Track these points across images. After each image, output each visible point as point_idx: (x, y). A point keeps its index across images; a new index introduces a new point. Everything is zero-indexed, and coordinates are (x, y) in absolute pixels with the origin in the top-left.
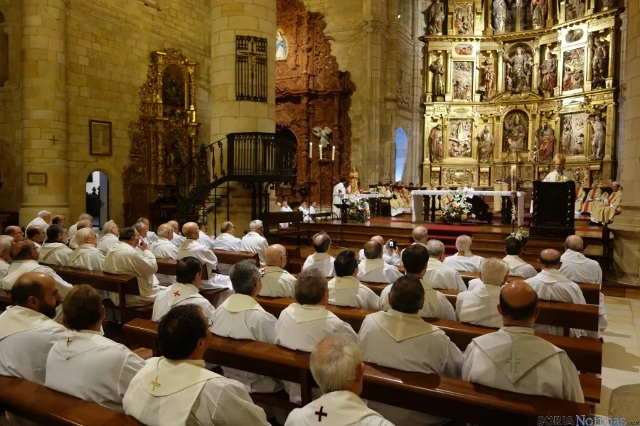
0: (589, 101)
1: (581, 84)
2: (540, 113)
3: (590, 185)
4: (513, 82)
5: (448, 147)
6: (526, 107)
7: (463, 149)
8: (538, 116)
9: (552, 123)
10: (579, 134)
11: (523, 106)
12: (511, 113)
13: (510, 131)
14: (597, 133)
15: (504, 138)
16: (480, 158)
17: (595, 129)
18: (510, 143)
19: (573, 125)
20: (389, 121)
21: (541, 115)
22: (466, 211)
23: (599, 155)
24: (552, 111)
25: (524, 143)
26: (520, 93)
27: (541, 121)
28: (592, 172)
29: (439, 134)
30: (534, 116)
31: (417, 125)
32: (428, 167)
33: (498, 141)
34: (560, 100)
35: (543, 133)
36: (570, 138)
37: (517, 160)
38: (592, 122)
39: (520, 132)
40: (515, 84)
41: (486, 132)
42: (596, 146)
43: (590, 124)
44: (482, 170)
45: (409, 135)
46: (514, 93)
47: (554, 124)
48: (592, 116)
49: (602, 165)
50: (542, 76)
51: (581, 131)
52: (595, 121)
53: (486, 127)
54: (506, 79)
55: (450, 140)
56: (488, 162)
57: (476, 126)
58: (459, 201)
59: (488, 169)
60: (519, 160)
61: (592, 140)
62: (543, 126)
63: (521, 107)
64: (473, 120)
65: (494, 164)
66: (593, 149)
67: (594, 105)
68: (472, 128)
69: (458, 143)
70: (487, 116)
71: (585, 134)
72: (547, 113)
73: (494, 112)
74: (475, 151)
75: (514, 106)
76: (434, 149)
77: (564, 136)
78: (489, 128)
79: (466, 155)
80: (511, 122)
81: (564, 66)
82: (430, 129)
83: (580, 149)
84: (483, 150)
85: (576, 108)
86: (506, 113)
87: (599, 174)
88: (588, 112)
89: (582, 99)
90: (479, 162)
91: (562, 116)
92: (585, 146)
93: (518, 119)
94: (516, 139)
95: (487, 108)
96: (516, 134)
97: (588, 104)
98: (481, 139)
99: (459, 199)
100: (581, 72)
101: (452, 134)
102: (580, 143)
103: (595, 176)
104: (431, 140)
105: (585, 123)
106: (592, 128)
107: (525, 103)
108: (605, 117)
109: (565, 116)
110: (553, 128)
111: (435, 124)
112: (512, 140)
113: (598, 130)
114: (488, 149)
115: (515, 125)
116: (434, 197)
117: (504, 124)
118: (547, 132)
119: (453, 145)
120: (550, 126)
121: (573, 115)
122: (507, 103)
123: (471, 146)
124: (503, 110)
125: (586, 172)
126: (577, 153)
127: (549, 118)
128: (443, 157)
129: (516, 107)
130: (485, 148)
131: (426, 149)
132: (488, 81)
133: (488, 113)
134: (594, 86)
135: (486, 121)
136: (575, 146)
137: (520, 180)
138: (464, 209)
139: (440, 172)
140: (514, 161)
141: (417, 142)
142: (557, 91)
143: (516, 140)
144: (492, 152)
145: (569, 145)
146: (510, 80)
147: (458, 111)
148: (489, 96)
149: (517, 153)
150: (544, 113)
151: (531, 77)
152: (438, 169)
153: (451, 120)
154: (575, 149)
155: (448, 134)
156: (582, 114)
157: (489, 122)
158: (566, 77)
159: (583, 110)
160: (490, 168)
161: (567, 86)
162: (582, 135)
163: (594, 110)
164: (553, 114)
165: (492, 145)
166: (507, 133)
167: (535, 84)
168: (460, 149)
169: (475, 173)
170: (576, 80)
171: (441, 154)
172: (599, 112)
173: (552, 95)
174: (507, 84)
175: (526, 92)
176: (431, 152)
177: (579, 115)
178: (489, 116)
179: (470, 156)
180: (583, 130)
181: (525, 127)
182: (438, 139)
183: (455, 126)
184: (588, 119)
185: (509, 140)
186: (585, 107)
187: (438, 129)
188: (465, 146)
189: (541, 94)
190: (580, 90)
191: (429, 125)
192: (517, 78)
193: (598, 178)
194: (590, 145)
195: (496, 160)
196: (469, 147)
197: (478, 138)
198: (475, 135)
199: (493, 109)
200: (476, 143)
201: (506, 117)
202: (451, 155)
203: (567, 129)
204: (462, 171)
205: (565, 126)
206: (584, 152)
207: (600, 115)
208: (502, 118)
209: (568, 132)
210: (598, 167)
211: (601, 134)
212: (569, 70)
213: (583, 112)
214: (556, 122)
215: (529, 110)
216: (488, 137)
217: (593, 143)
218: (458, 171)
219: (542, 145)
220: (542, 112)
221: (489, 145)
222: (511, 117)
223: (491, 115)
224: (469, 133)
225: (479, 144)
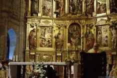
0: (109, 19)
1: (105, 11)
3: (112, 63)
4: (73, 9)
5: (39, 41)
6: (79, 22)
8: (85, 27)
9: (92, 30)
12: (72, 25)
14: (114, 35)
15: (69, 38)
16: (57, 48)
17: (113, 33)
19: (102, 31)
21: (87, 26)
24: (92, 24)
26: (76, 14)
27: (87, 29)
28: (112, 56)
30: (83, 26)
31: (22, 28)
32: (28, 52)
33: (66, 39)
34: (96, 18)
35: (88, 35)
36: (101, 38)
38: (111, 29)
39: (77, 35)
40: (73, 10)
41: (59, 34)
42: (114, 42)
43: (111, 31)
44: (58, 54)
45: (18, 34)
46: (73, 14)
47: (93, 31)
48: (111, 27)
50: (87, 6)
51: (106, 35)
52: (113, 29)
53: (59, 31)
54: (69, 7)
55: (40, 38)
56: (61, 51)
57: (54, 31)
58: (38, 69)
59: (60, 54)
60: (77, 49)
61: (112, 39)
62: (88, 32)
63: (77, 21)
64: (53, 27)
65: (64, 51)
66: (113, 43)
67: (112, 21)
69: (45, 39)
70: (59, 25)
71: (108, 36)
72: (90, 25)
73: (63, 24)
74: (54, 44)
75: (73, 21)
76: (32, 42)
77: (98, 37)
78: (61, 32)
79: (49, 46)
80: (72, 29)
81: (97, 2)
82: (29, 32)
84: (58, 44)
85: (104, 23)
88: (109, 25)
89: (106, 18)
90: (56, 50)
91: (96, 26)
92: (108, 42)
93: (75, 28)
94: (74, 38)
95: (60, 22)
96: (75, 36)
98: (57, 37)
99: (38, 67)
100: (105, 5)
101: (42, 34)
102: (106, 41)
104: (30, 37)
105: (108, 30)
107: (79, 19)
109: (99, 27)
110: (93, 33)
111: (32, 29)
114: (61, 43)
115: (74, 31)
116: (25, 66)
117: (69, 30)
118: (90, 35)
119: (42, 40)
120: (91, 32)
121: (102, 26)
122: (70, 19)
123: (52, 41)
124: (68, 23)
126: (105, 46)
127: (91, 28)
129: (75, 21)
130: (59, 42)
131: (27, 42)
132: (60, 8)
133: (60, 24)
134: (111, 12)
135: (59, 28)
136: (104, 42)
138: (41, 73)
139: (35, 55)
140: (74, 49)
141: (22, 38)
142: (94, 14)
144: (63, 45)
145: (101, 42)
146: (71, 8)
147: (44, 22)
148: (61, 15)
149: (76, 45)
151: (81, 6)
152: (34, 53)
153: (41, 27)
154: (104, 44)
155: (39, 34)
157: (61, 29)
158: (98, 7)
160: (62, 54)
161: (99, 12)
162: (107, 37)
164: (93, 26)
165: (63, 41)
166: (70, 35)
167: (84, 11)
168: (46, 43)
169: (54, 56)
170: (103, 8)
171: (35, 45)
172: (114, 25)
173: (92, 16)
174: (70, 9)
175: (79, 14)
176: (30, 44)
177: (105, 27)
180: (108, 34)
181: (79, 32)
183: (43, 30)
184: (109, 28)
185: (72, 39)
186: (108, 22)
187: (34, 32)
188: (49, 41)
189: (86, 15)
190: (105, 14)
191: (29, 29)
192: (75, 6)
193: (115, 59)
194: (111, 41)
195: (65, 49)
198: (54, 35)
199: (63, 22)
200: (54, 40)
201: (69, 26)
202: (41, 46)
203: (100, 34)
204: (47, 55)
205: (99, 32)
206: (108, 46)
212: (100, 3)
213: (107, 25)
214: (94, 30)
215: (81, 23)
216: (60, 37)
217: (112, 41)
218: (45, 55)
220: (87, 24)
221: (61, 41)
224: (51, 34)
225: (56, 40)
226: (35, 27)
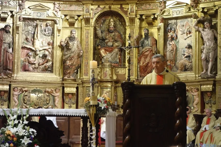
2: (139, 16)
5: (21, 56)
6: (121, 8)
7: (41, 61)
8: (137, 21)
9: (154, 31)
10: (186, 45)
11: (119, 6)
12: (104, 15)
13: (103, 40)
14: (207, 43)
15: (95, 49)
16: (64, 74)
17: (205, 38)
18: (103, 55)
19: (179, 33)
21: (141, 20)
22: (26, 141)
23: (211, 73)
24: (154, 14)
25: (121, 55)
27: (140, 28)
28: (203, 94)
29: (8, 39)
30: (132, 20)
33: (87, 52)
35: (143, 42)
36: (176, 50)
37: (112, 78)
38: (201, 29)
39: (116, 41)
41: (71, 38)
42: (207, 61)
43: (199, 32)
44: (67, 90)
48: (200, 22)
49: (214, 85)
51: (188, 42)
52: (204, 28)
53: (71, 32)
55: (23, 48)
56: (75, 80)
57: (59, 31)
58: (16, 126)
59: (74, 90)
60: (115, 78)
61: (202, 52)
62: (143, 34)
64: (55, 22)
65: (83, 83)
66: (204, 63)
67: (203, 8)
68: (53, 32)
69: (35, 52)
70: (72, 17)
72: (148, 16)
73: (81, 13)
74: (57, 65)
75: (107, 7)
77: (169, 48)
78: (77, 34)
79: (46, 70)
80: (104, 27)
83: (188, 64)
84: (68, 63)
85: (183, 11)
86: (97, 15)
87: (211, 97)
88: (196, 17)
90: (63, 80)
91: (165, 21)
92: (193, 60)
93: (112, 24)
94: (110, 50)
95: (74, 7)
96: (110, 44)
97: (196, 6)
98: (65, 47)
99: (16, 122)
101: (27, 39)
102: (188, 57)
103: (207, 100)
105: (193, 30)
106: (202, 38)
108: (216, 24)
109: (170, 22)
110: (156, 37)
112: (106, 50)
113: (208, 39)
114: (75, 61)
115: (109, 31)
117: (95, 29)
118: (149, 42)
119: (28, 55)
120: (152, 34)
121: (179, 21)
123: (52, 57)
125: (196, 94)
126: (185, 69)
127: (151, 24)
128: (12, 70)
129: (110, 8)
130: (71, 60)
133: (74, 13)
135: (72, 24)
136: (182, 60)
137: (116, 104)
138: (23, 137)
139: (9, 92)
140: (108, 78)
143: (110, 52)
144: (80, 67)
145: (175, 60)
147: (35, 8)
149: (112, 67)
150: (144, 17)
152: (6, 88)
153: (25, 19)
154: (182, 64)
155: (20, 39)
156: (189, 19)
157: (76, 26)
159: (190, 14)
160: (77, 88)
162: (190, 47)
163: (203, 15)
164: (155, 19)
165: (80, 56)
168: (38, 60)
169: (59, 94)
171: (10, 67)
172: (209, 17)
177: (185, 21)
178: (76, 17)
179: (52, 71)
180: (192, 40)
181: (121, 35)
182: (6, 45)
183: (30, 28)
184: (196, 25)
185: (102, 52)
186: (192, 10)
187: (8, 32)
188: (45, 56)
194: (200, 59)
195: (85, 78)
196: (49, 58)
197: (61, 47)
198: (57, 43)
199: (80, 8)
200: (58, 53)
201: (97, 20)
202: (25, 69)
203: (172, 39)
204: (39, 91)
205: (170, 35)
206: (194, 69)
207: (210, 22)
208: (93, 22)
209: (173, 42)
210: (209, 87)
211: (212, 45)
213: (190, 17)
214: (159, 29)
215: (126, 13)
216: (74, 45)
217: (203, 56)
218: (34, 91)
219: (143, 59)
220: (141, 16)
221: (76, 57)
222: (104, 21)
223: (79, 16)
224: (49, 39)
226: (9, 21)
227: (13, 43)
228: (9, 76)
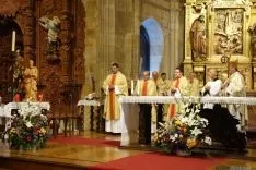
5: (213, 42)
7: (232, 45)
16: (253, 55)
20: (131, 9)
22: (196, 132)
29: (202, 27)
31: (175, 17)
32: (190, 67)
55: (216, 34)
57: (248, 17)
64: (244, 10)
68: (242, 20)
69: (226, 37)
74: (247, 47)
79: (236, 52)
82: (192, 21)
90: (253, 60)
98: (253, 32)
101: (219, 27)
111: (197, 16)
119: (220, 40)
123: (242, 40)
128: (206, 54)
131: (188, 45)
139: (204, 73)
141: (176, 36)
152: (202, 69)
153: (217, 9)
155: (212, 27)
168: (229, 44)
169: (248, 74)
179: (241, 53)
182: (200, 33)
183: (222, 17)
188: (235, 41)
191: (191, 17)
196: (239, 42)
197: (250, 31)
198: (246, 28)
200: (247, 37)
202: (218, 53)
224: (239, 25)
225: (252, 39)
226: (203, 11)
227: (207, 30)
228: (204, 59)
